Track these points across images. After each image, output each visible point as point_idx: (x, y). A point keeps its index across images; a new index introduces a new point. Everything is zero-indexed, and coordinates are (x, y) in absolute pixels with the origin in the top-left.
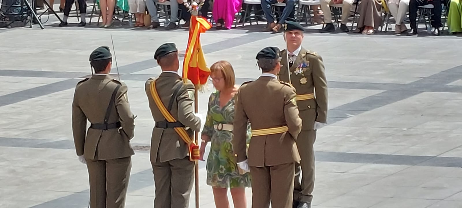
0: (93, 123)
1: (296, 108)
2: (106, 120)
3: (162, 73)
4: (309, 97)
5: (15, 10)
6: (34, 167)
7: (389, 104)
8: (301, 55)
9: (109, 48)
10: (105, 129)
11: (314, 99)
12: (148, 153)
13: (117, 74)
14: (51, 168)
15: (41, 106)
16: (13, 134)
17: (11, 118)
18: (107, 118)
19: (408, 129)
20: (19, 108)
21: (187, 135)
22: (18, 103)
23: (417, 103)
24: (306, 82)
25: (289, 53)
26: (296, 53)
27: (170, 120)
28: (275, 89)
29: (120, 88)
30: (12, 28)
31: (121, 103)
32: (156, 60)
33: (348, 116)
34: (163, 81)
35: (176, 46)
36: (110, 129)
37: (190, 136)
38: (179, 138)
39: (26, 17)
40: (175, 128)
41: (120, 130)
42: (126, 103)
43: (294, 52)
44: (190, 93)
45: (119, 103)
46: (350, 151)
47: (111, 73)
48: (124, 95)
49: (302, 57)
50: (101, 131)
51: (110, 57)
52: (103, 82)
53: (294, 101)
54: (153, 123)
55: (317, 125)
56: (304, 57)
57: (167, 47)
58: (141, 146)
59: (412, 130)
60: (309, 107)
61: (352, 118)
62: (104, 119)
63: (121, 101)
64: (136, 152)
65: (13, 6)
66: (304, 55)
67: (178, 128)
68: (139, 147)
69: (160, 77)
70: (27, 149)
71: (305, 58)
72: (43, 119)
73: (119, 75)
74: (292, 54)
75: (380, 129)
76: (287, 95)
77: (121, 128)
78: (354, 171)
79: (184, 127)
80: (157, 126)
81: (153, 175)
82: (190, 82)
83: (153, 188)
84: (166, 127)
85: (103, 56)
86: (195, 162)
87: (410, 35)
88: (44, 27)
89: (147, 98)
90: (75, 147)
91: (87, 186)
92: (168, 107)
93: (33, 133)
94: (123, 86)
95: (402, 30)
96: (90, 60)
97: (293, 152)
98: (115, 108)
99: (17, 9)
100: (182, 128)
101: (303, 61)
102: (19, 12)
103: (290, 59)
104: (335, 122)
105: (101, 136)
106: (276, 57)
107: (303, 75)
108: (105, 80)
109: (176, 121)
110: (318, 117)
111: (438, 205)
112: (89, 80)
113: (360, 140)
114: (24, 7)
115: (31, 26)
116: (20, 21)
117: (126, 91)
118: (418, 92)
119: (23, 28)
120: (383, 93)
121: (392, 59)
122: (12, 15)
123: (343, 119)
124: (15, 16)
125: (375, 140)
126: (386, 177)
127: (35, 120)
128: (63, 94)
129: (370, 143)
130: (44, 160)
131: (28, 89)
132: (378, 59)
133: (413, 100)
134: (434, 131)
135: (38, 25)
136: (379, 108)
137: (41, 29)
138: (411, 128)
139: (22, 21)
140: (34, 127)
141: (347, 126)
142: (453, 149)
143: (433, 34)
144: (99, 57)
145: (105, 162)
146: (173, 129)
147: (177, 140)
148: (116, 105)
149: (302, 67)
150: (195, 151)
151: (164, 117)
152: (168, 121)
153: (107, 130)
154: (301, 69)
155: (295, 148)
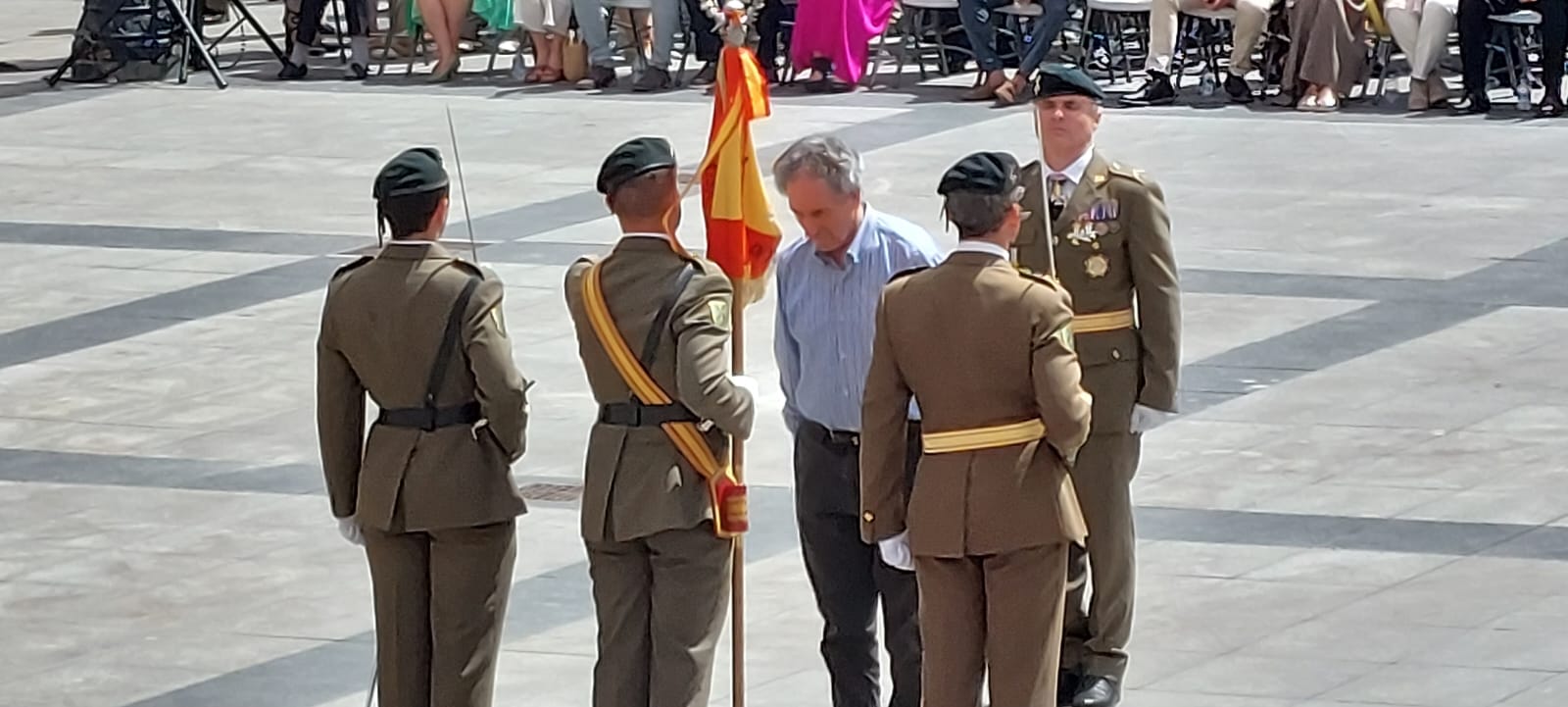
0: (386, 408)
1: (1073, 360)
2: (430, 397)
3: (623, 239)
4: (1115, 322)
5: (128, 23)
6: (191, 555)
7: (1388, 344)
8: (1088, 178)
9: (437, 151)
10: (430, 427)
11: (1132, 328)
13: (469, 241)
14: (251, 558)
15: (218, 350)
16: (122, 442)
17: (113, 389)
18: (434, 387)
19: (1447, 434)
20: (143, 353)
21: (707, 450)
22: (137, 338)
23: (1484, 344)
24: (1105, 269)
25: (1051, 172)
26: (1075, 174)
27: (646, 397)
28: (1002, 296)
29: (478, 291)
30: (121, 86)
31: (484, 341)
32: (604, 196)
33: (1247, 389)
34: (622, 266)
35: (671, 149)
37: (715, 454)
38: (679, 458)
39: (168, 48)
40: (665, 426)
41: (476, 430)
42: (500, 338)
43: (1070, 168)
44: (717, 309)
45: (477, 338)
46: (1254, 505)
48: (494, 311)
49: (1094, 187)
50: (414, 432)
51: (443, 184)
52: (421, 270)
53: (1064, 337)
55: (1141, 418)
56: (1101, 186)
57: (641, 151)
58: (550, 486)
59: (1462, 435)
60: (1116, 354)
61: (1261, 395)
62: (424, 391)
63: (482, 334)
65: (123, 9)
66: (1099, 179)
67: (678, 427)
68: (542, 489)
69: (615, 251)
70: (167, 494)
71: (1105, 189)
72: (221, 392)
73: (473, 246)
74: (1063, 175)
75: (1356, 432)
76: (1041, 316)
77: (481, 423)
78: (1269, 573)
79: (696, 420)
80: (605, 417)
81: (591, 582)
82: (717, 271)
83: (589, 627)
84: (635, 422)
85: (421, 182)
86: (732, 539)
87: (1460, 112)
88: (225, 81)
89: (573, 324)
90: (326, 490)
91: (364, 619)
92: (644, 352)
93: (188, 439)
94: (488, 280)
95: (1433, 99)
96: (375, 196)
97: (1063, 509)
98: (461, 355)
99: (136, 19)
100: (690, 425)
101: (1098, 199)
102: (143, 30)
103: (1053, 194)
104: (1201, 409)
105: (414, 450)
106: (1007, 186)
107: (1096, 246)
108: (425, 262)
109: (669, 401)
110: (1144, 389)
111: (1548, 690)
112: (370, 263)
113: (1288, 468)
114: (161, 15)
115: (184, 78)
116: (149, 62)
117: (500, 300)
118: (1485, 307)
119: (156, 83)
120: (1369, 308)
121: (1397, 197)
122: (121, 42)
123: (1232, 398)
124: (130, 44)
125: (1336, 469)
126: (1375, 593)
127: (195, 396)
128: (289, 307)
129: (1321, 477)
130: (226, 531)
131: (174, 290)
132: (1351, 195)
133: (1467, 335)
134: (1538, 440)
135: (207, 76)
136: (1351, 362)
137: (216, 88)
138: (1459, 430)
139: (154, 62)
140: (191, 418)
141: (1245, 422)
143: (1537, 112)
144: (407, 185)
145: (426, 538)
146: (660, 427)
147: (672, 467)
148: (466, 344)
149: (1095, 221)
150: (737, 503)
151: (629, 389)
152: (640, 402)
153: (433, 429)
154: (1091, 228)
155: (1067, 494)
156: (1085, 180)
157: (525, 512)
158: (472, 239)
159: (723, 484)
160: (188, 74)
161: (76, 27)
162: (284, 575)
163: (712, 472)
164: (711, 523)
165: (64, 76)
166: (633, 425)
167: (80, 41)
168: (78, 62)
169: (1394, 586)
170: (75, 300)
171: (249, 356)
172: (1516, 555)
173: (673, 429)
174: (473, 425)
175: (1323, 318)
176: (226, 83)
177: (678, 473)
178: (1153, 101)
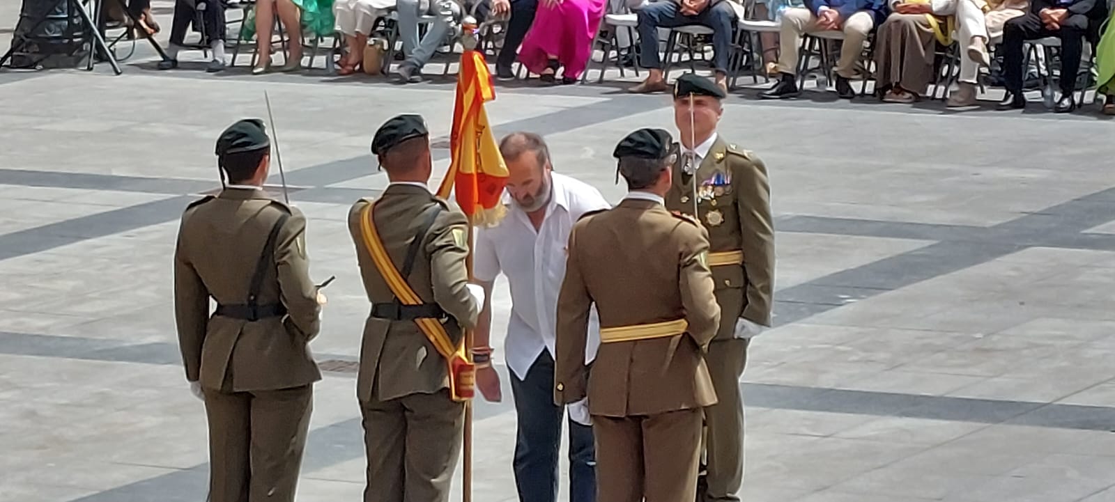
0: (222, 304)
1: (709, 276)
2: (252, 297)
3: (390, 187)
4: (729, 259)
5: (52, 26)
6: (82, 406)
7: (945, 272)
8: (711, 154)
9: (262, 122)
10: (252, 318)
11: (741, 263)
12: (354, 377)
13: (282, 186)
14: (125, 409)
15: (105, 260)
16: (35, 325)
17: (31, 287)
18: (255, 290)
19: (985, 336)
20: (54, 262)
21: (447, 337)
22: (51, 251)
24: (721, 220)
25: (685, 150)
26: (702, 151)
27: (406, 301)
29: (286, 224)
30: (46, 71)
32: (377, 156)
33: (843, 302)
34: (390, 205)
35: (424, 123)
36: (263, 317)
37: (452, 341)
38: (427, 343)
39: (80, 45)
40: (418, 320)
42: (301, 259)
43: (699, 147)
44: (457, 235)
45: (285, 258)
46: (844, 384)
47: (268, 183)
48: (298, 239)
50: (241, 321)
51: (266, 145)
52: (249, 207)
53: (702, 259)
54: (365, 306)
56: (721, 160)
57: (404, 125)
59: (995, 338)
60: (728, 283)
61: (852, 306)
62: (247, 293)
63: (288, 255)
64: (325, 374)
65: (49, 16)
66: (720, 156)
67: (426, 320)
69: (385, 194)
70: (67, 363)
71: (723, 162)
72: (108, 291)
73: (284, 187)
75: (920, 334)
76: (687, 244)
77: (286, 316)
78: (854, 433)
79: (439, 317)
80: (374, 313)
81: (364, 432)
82: (457, 209)
84: (396, 317)
85: (248, 144)
86: (463, 403)
88: (120, 69)
90: (182, 363)
91: (203, 455)
93: (83, 324)
94: (295, 216)
96: (217, 153)
98: (273, 270)
100: (435, 319)
101: (717, 170)
102: (63, 32)
103: (686, 165)
104: (806, 316)
105: (241, 334)
106: (662, 154)
107: (714, 203)
108: (253, 201)
109: (421, 303)
110: (747, 306)
112: (213, 200)
113: (869, 358)
114: (76, 21)
115: (91, 66)
116: (65, 55)
117: (302, 230)
118: (1016, 247)
119: (72, 70)
120: (931, 246)
121: (956, 167)
122: (46, 40)
123: (831, 308)
124: (53, 42)
125: (905, 360)
126: (927, 449)
127: (89, 293)
128: (157, 231)
129: (893, 366)
130: (105, 390)
131: (77, 217)
132: (922, 166)
133: (1001, 267)
134: (1050, 342)
135: (107, 65)
136: (918, 284)
137: (114, 74)
138: (993, 334)
139: (70, 55)
140: (86, 308)
141: (841, 325)
142: (1092, 386)
143: (1057, 109)
144: (238, 145)
145: (247, 398)
146: (414, 321)
147: (421, 347)
148: (276, 261)
149: (714, 185)
150: (466, 376)
151: (393, 293)
152: (400, 303)
153: (255, 320)
154: (710, 191)
155: (702, 374)
156: (709, 156)
157: (320, 379)
158: (284, 184)
159: (458, 363)
160: (93, 64)
161: (15, 28)
162: (149, 421)
163: (450, 353)
164: (448, 390)
165: (5, 64)
166: (395, 319)
167: (18, 39)
168: (15, 53)
169: (942, 444)
170: (9, 223)
171: (128, 265)
172: (1031, 424)
173: (423, 322)
174: (281, 318)
175: (901, 252)
176: (119, 71)
177: (425, 354)
178: (783, 96)
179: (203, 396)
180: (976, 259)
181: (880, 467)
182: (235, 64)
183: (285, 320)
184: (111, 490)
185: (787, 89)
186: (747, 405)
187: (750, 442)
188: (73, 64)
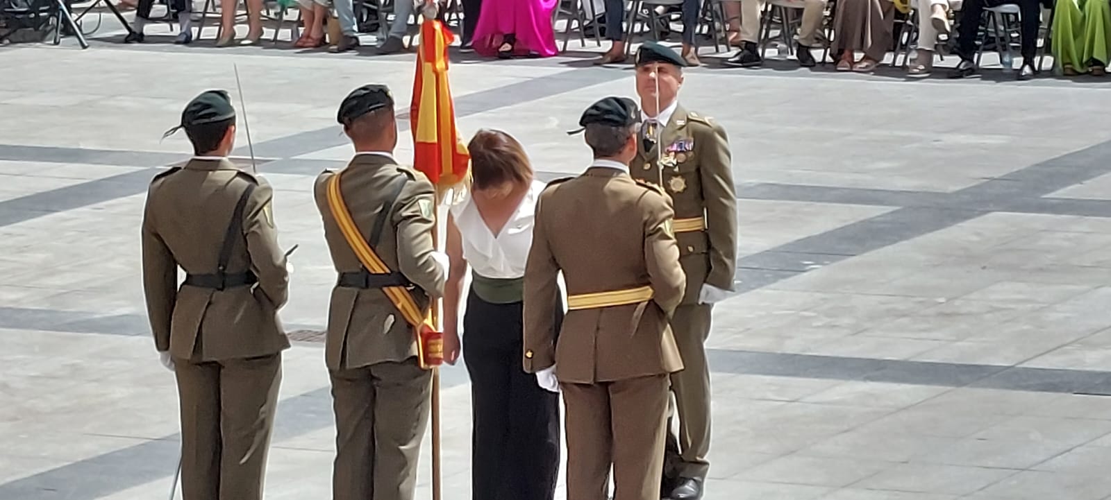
0: (191, 273)
1: (674, 244)
2: (221, 268)
3: (355, 157)
4: (692, 226)
6: (54, 378)
7: (907, 238)
8: (673, 122)
9: (227, 93)
10: (220, 287)
11: (703, 229)
13: (250, 158)
14: (97, 381)
15: (75, 233)
17: (3, 260)
18: (223, 262)
19: (948, 300)
20: (23, 234)
21: (414, 305)
22: (20, 224)
23: (975, 238)
24: (683, 186)
25: (647, 117)
26: (663, 119)
27: (374, 270)
28: (624, 199)
29: (254, 193)
30: (12, 45)
32: (343, 126)
33: (807, 268)
34: (356, 175)
35: (390, 93)
36: (231, 287)
37: (420, 309)
38: (395, 311)
39: (46, 20)
40: (385, 289)
41: (253, 290)
42: (270, 228)
44: (424, 205)
45: (254, 228)
46: (810, 350)
48: (265, 208)
49: (677, 129)
50: (210, 290)
51: (232, 116)
52: (215, 178)
53: (667, 227)
55: (708, 293)
56: (682, 127)
59: (957, 303)
60: (691, 249)
61: (817, 272)
62: (217, 263)
63: (257, 224)
66: (680, 123)
67: (394, 289)
69: (350, 165)
70: (39, 335)
71: (684, 129)
72: (78, 263)
73: (253, 161)
74: (654, 120)
75: (883, 299)
76: (651, 213)
77: (256, 285)
78: (818, 398)
79: (406, 285)
80: (341, 283)
81: (333, 400)
82: (424, 178)
84: (364, 285)
85: (215, 114)
86: (431, 370)
88: (88, 43)
89: (321, 217)
90: (152, 333)
91: (175, 425)
92: (372, 236)
93: (53, 296)
94: (262, 186)
96: (183, 124)
97: (664, 349)
98: (242, 240)
100: (402, 288)
101: (679, 137)
102: (29, 6)
104: (774, 282)
105: (209, 304)
106: (628, 121)
107: (677, 169)
108: (218, 172)
109: (388, 271)
110: (711, 273)
111: (1014, 482)
112: (180, 171)
113: (833, 324)
115: (58, 41)
116: (32, 29)
117: (270, 199)
118: (976, 213)
119: (38, 44)
120: (892, 213)
121: (915, 134)
122: (13, 15)
123: (795, 275)
124: (19, 16)
125: (868, 325)
126: (891, 413)
127: (58, 266)
128: (125, 204)
129: (857, 331)
130: (78, 361)
131: (46, 190)
132: (884, 133)
133: (963, 232)
134: (1011, 306)
135: (73, 39)
136: (879, 250)
137: (81, 47)
138: (956, 298)
139: (37, 29)
140: (57, 281)
141: (805, 291)
142: (1055, 349)
143: (1018, 76)
144: (204, 116)
145: (216, 367)
146: (381, 289)
147: (388, 316)
148: (245, 232)
149: (676, 152)
150: (434, 344)
151: (361, 262)
152: (367, 271)
153: (222, 290)
154: (672, 158)
155: (668, 339)
156: (671, 123)
157: (289, 346)
158: (252, 156)
159: (426, 331)
160: (62, 37)
162: (119, 392)
163: (418, 321)
164: (416, 358)
166: (363, 288)
169: (906, 408)
171: (97, 238)
172: (994, 387)
173: (391, 292)
174: (251, 287)
175: (862, 218)
176: (86, 45)
177: (393, 320)
178: (745, 64)
179: (173, 365)
180: (939, 224)
181: (846, 431)
182: (201, 37)
183: (255, 290)
184: (83, 461)
185: (750, 58)
186: (713, 371)
187: (716, 407)
188: (39, 38)
